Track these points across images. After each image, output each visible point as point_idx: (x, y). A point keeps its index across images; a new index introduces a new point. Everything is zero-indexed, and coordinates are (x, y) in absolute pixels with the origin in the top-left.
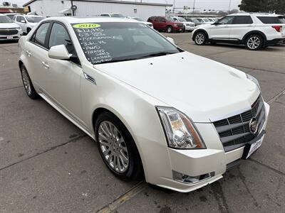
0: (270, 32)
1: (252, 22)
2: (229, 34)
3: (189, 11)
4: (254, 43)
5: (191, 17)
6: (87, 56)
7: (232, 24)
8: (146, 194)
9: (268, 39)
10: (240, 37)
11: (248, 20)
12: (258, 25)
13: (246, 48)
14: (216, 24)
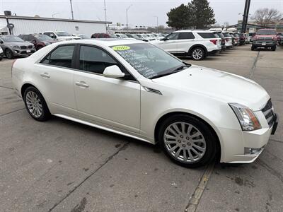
0: (209, 45)
1: (194, 38)
2: (177, 48)
3: (122, 27)
4: (198, 54)
5: (132, 33)
6: (141, 73)
7: (178, 39)
8: (216, 173)
9: (209, 51)
10: (186, 50)
11: (191, 36)
12: (199, 40)
13: (192, 59)
14: (164, 40)
